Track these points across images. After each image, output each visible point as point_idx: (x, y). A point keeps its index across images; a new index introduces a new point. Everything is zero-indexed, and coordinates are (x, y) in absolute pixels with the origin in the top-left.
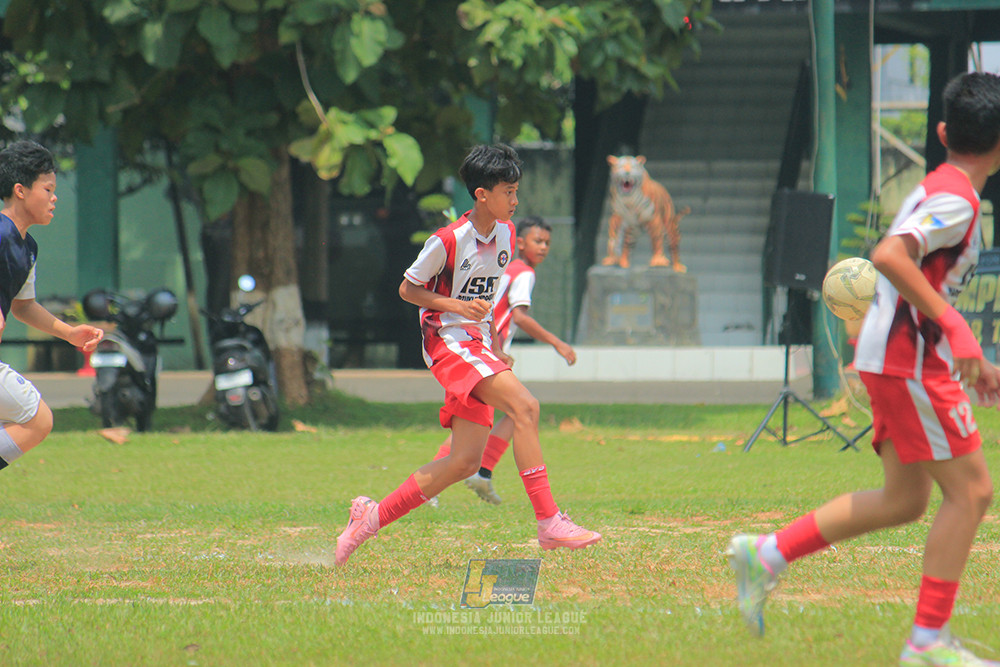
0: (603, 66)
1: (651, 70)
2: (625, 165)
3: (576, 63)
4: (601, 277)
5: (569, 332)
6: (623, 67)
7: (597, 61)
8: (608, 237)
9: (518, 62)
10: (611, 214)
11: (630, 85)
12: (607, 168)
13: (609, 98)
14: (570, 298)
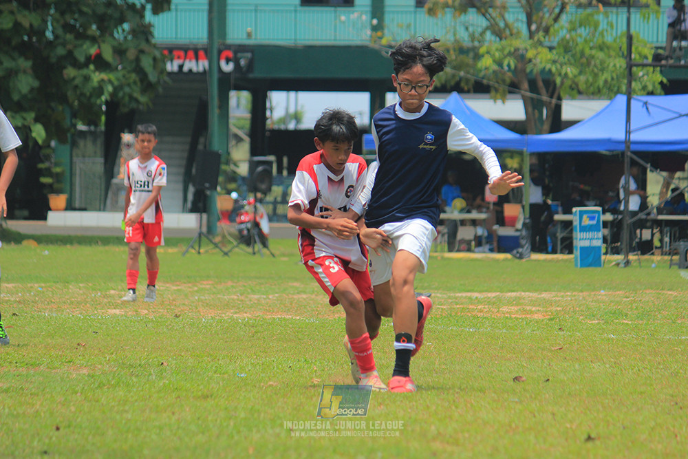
0: (123, 98)
1: (143, 99)
2: (127, 137)
3: (113, 95)
4: (116, 184)
5: (102, 207)
6: (131, 97)
7: (121, 94)
8: (119, 167)
9: (88, 94)
10: (121, 156)
11: (134, 105)
12: (120, 139)
13: (125, 110)
14: (103, 193)
